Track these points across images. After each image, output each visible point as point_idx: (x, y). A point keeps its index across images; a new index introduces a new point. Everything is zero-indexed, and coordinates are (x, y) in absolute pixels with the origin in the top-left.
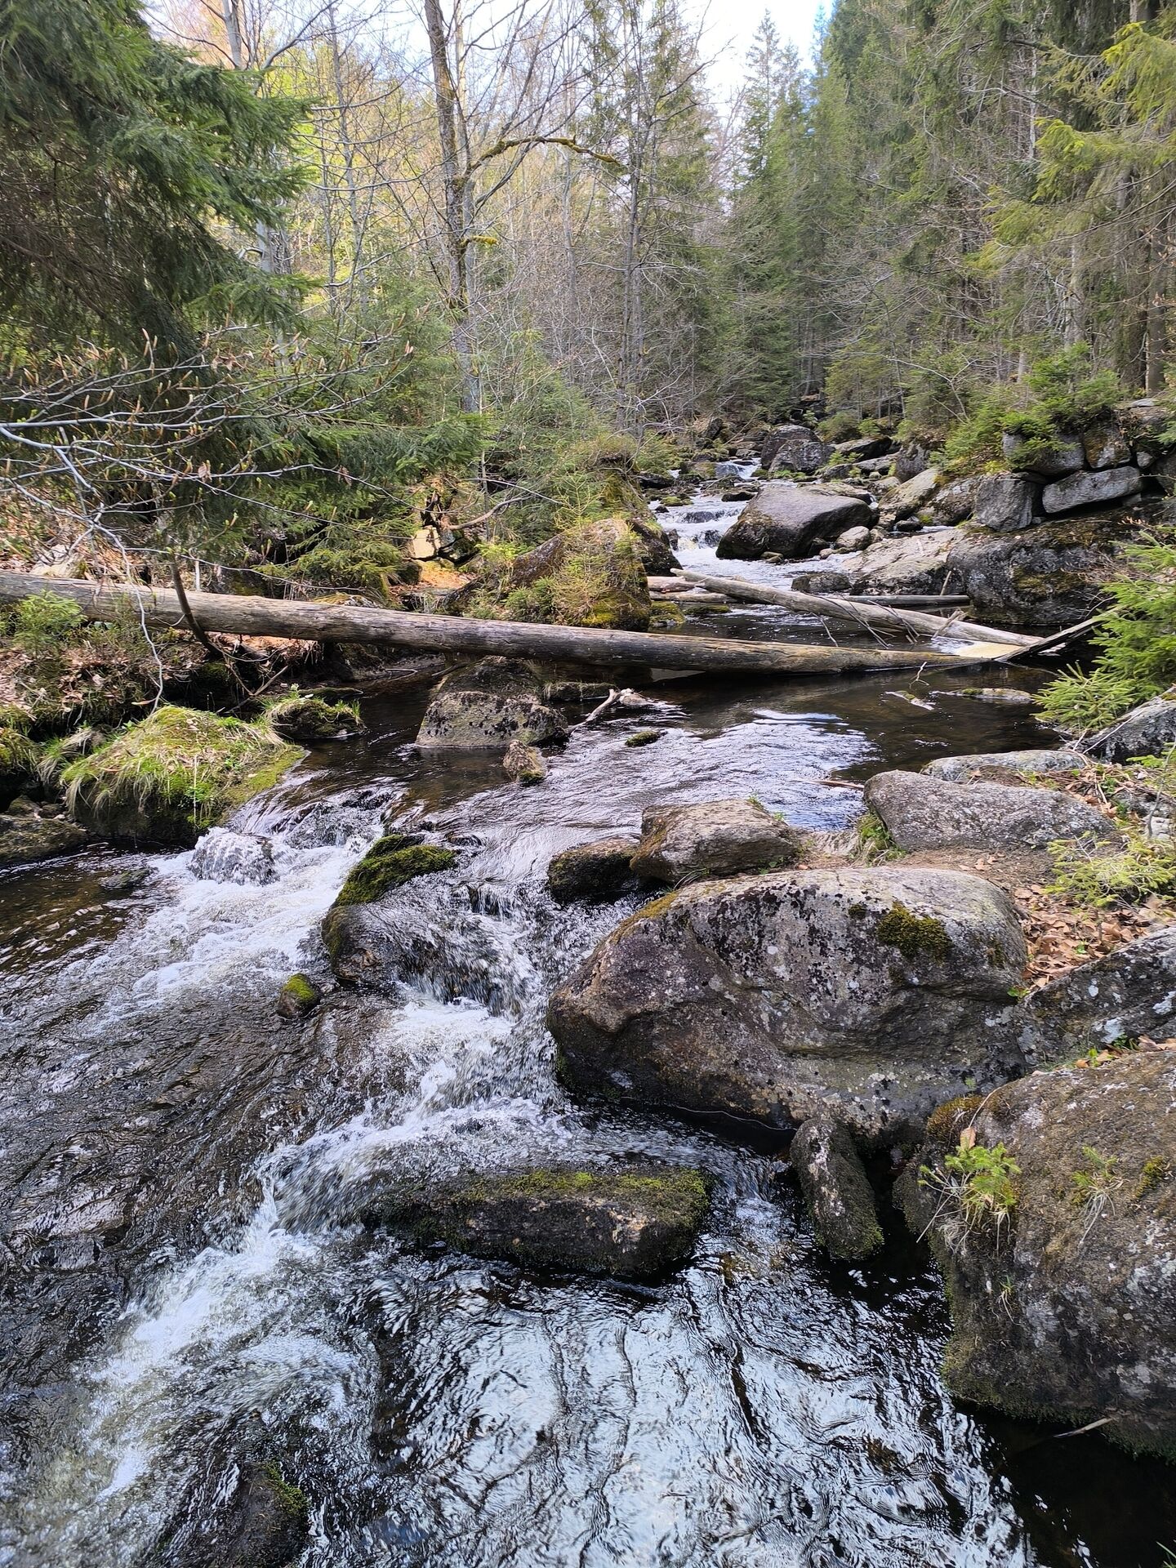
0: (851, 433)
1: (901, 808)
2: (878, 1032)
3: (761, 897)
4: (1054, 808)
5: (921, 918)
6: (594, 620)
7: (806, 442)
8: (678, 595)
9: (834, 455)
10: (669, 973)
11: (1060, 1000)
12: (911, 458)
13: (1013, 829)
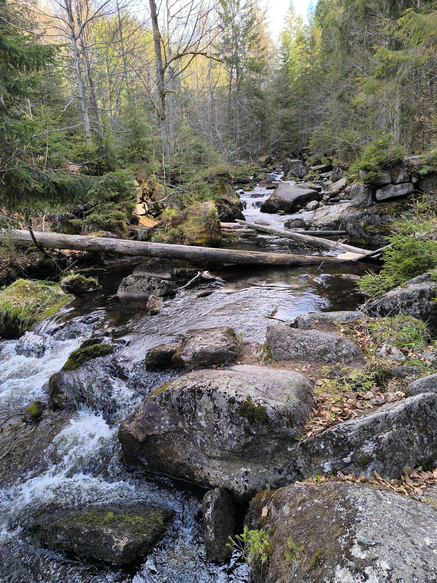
0: (319, 162)
1: (275, 342)
2: (241, 452)
3: (196, 390)
4: (337, 344)
5: (257, 406)
6: (199, 241)
7: (301, 166)
8: (237, 230)
9: (311, 171)
10: (163, 419)
11: (310, 448)
12: (337, 174)
13: (319, 353)
